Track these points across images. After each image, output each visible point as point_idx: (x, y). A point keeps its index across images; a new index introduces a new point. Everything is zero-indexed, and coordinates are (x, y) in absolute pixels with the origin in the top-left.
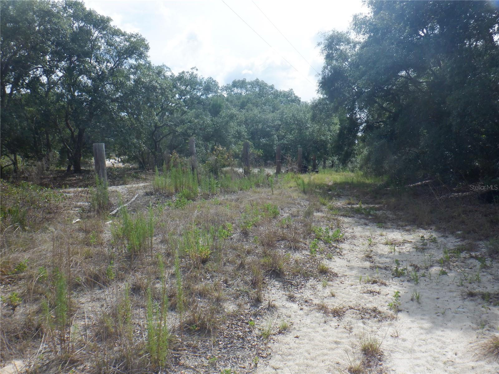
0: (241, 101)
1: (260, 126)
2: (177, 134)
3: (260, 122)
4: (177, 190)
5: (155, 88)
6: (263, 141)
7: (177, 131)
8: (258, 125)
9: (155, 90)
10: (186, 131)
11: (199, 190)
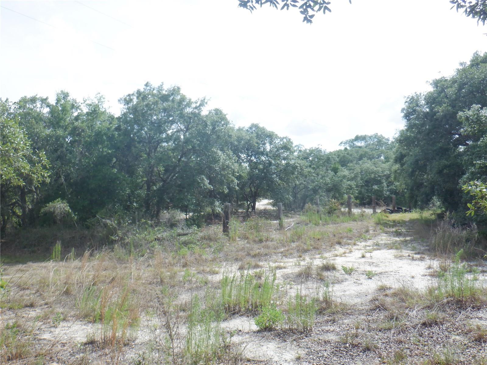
0: (360, 154)
1: (373, 176)
2: (309, 189)
3: (372, 173)
4: (310, 221)
5: (297, 166)
6: (375, 187)
7: (309, 188)
8: (370, 176)
9: (297, 168)
10: (315, 187)
11: (320, 222)
